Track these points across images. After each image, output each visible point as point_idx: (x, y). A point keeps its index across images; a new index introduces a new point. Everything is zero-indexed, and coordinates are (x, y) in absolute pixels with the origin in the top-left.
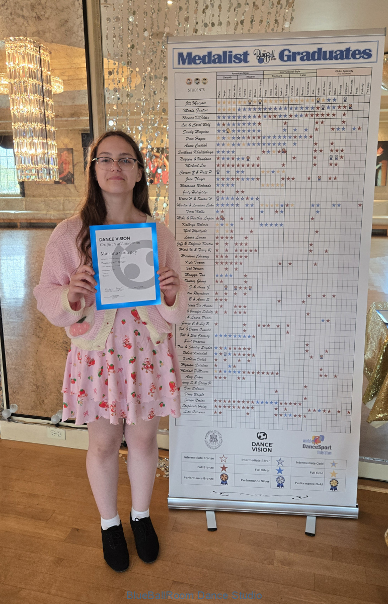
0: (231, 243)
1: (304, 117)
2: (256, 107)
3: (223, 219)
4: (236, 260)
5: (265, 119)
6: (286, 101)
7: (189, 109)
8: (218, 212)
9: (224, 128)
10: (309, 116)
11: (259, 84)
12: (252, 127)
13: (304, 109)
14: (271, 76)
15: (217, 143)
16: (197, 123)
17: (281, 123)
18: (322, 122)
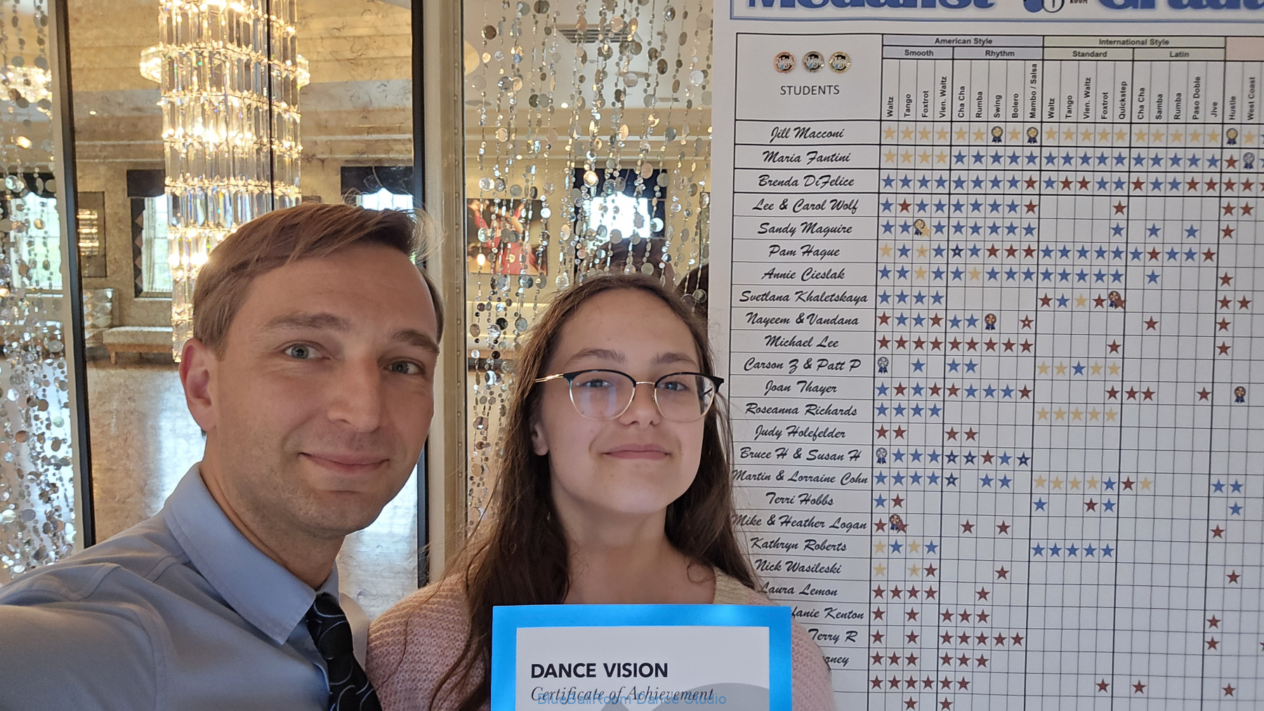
0: (929, 613)
1: (1183, 189)
2: (1018, 151)
3: (898, 526)
4: (947, 672)
5: (1049, 190)
6: (1121, 136)
7: (783, 152)
8: (881, 502)
9: (908, 217)
10: (1201, 189)
11: (1030, 77)
12: (1003, 218)
13: (1184, 165)
14: (1069, 54)
15: (881, 267)
16: (809, 200)
17: (1104, 207)
18: (1247, 210)
